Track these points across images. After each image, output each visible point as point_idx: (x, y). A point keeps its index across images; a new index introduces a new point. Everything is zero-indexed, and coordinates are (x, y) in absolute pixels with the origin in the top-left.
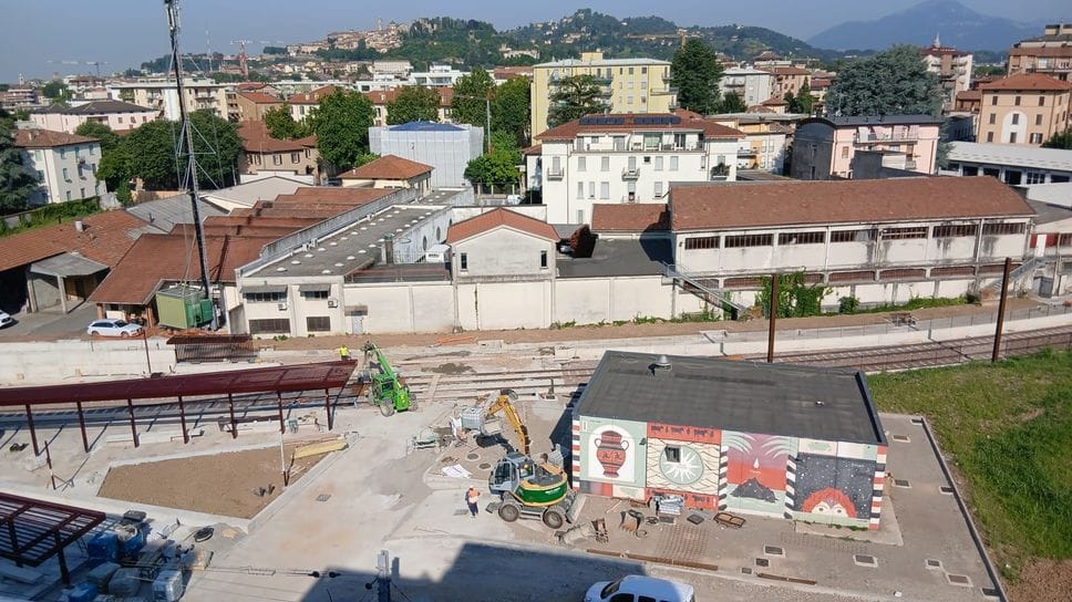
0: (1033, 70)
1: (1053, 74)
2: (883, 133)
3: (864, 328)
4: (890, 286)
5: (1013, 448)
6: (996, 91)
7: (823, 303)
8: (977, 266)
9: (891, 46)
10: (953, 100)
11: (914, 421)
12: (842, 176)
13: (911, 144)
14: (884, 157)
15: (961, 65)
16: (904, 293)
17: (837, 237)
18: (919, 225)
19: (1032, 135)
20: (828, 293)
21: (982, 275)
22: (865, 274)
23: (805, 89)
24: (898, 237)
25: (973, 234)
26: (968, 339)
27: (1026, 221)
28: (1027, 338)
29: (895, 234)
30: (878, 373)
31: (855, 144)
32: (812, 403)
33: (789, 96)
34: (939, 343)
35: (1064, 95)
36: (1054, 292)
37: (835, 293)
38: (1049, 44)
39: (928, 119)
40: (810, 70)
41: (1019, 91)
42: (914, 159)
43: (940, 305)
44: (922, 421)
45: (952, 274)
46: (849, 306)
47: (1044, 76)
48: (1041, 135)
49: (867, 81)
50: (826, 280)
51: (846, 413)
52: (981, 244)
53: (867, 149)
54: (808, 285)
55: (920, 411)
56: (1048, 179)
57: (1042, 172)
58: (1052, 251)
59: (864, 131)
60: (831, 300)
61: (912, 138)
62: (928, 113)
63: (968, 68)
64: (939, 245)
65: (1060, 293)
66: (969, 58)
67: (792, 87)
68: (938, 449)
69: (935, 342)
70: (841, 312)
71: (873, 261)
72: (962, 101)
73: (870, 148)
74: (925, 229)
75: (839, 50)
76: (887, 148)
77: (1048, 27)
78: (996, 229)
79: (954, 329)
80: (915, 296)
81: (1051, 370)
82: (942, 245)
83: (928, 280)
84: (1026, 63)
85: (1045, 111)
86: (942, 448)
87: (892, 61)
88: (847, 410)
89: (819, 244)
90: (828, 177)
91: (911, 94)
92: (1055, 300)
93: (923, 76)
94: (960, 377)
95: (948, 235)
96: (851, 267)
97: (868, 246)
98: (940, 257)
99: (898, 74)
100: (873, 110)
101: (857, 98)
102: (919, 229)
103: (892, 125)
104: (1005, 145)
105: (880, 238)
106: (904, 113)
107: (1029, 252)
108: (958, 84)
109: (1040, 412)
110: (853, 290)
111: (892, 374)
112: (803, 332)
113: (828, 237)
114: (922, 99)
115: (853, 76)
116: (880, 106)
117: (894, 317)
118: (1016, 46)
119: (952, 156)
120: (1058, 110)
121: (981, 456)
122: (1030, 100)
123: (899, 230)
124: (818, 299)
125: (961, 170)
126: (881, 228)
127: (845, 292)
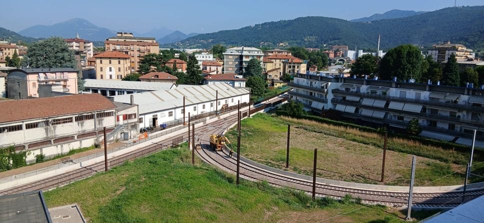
0: (115, 50)
1: (123, 52)
2: (51, 76)
3: (48, 168)
4: (59, 146)
5: (113, 207)
6: (101, 58)
7: (27, 160)
8: (97, 132)
9: (50, 37)
10: (87, 61)
11: (72, 207)
12: (35, 96)
13: (65, 81)
14: (52, 87)
15: (88, 47)
16: (66, 148)
17: (29, 126)
18: (68, 117)
19: (118, 76)
20: (28, 154)
21: (99, 135)
22: (46, 142)
23: (15, 55)
24: (59, 123)
25: (93, 118)
26: (96, 164)
27: (114, 111)
28: (119, 158)
29: (57, 122)
30: (55, 188)
31: (38, 81)
32: (14, 214)
33: (7, 58)
34: (85, 167)
35: (127, 60)
36: (129, 137)
37: (32, 153)
38: (119, 40)
39: (72, 70)
40: (18, 46)
41: (110, 58)
42: (67, 87)
43: (84, 151)
44: (76, 206)
45: (87, 136)
46: (40, 159)
47: (119, 52)
48: (121, 76)
49: (41, 52)
50: (27, 148)
51: (33, 213)
52: (97, 122)
53: (45, 83)
54: (17, 152)
55: (75, 201)
56: (125, 93)
57: (123, 90)
58: (126, 122)
59: (42, 75)
60: (31, 157)
61: (65, 78)
62: (72, 67)
63: (91, 48)
64: (79, 125)
65: (132, 137)
66: (91, 44)
67: (9, 54)
68: (83, 217)
69: (83, 168)
70: (37, 162)
71: (49, 136)
72: (91, 62)
73: (46, 83)
74: (71, 118)
75: (35, 38)
76: (54, 83)
77: (118, 33)
78: (102, 115)
79: (89, 160)
80: (72, 149)
81: (128, 170)
82: (80, 125)
83: (77, 141)
84: (112, 47)
85: (121, 66)
86: (85, 216)
87: (52, 43)
88: (34, 211)
89: (20, 131)
90: (28, 98)
91: (63, 58)
92: (130, 141)
93: (67, 51)
94: (92, 181)
95: (82, 120)
96: (39, 140)
97: (45, 129)
98: (80, 130)
99: (55, 49)
100: (46, 65)
101: (38, 61)
102: (69, 119)
103: (55, 72)
104: (108, 80)
105: (50, 125)
106: (61, 67)
107: (117, 123)
108: (88, 55)
109: (124, 188)
110: (41, 151)
111: (62, 188)
112: (17, 176)
113: (24, 127)
114: (69, 61)
115: (34, 50)
116: (49, 64)
117: (62, 160)
118: (107, 40)
119: (86, 85)
120: (126, 66)
121: (101, 215)
122: (115, 62)
123: (59, 120)
124: (24, 158)
125: (91, 91)
126: (50, 120)
127: (38, 152)
